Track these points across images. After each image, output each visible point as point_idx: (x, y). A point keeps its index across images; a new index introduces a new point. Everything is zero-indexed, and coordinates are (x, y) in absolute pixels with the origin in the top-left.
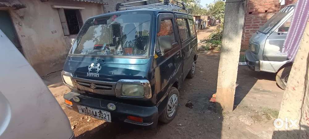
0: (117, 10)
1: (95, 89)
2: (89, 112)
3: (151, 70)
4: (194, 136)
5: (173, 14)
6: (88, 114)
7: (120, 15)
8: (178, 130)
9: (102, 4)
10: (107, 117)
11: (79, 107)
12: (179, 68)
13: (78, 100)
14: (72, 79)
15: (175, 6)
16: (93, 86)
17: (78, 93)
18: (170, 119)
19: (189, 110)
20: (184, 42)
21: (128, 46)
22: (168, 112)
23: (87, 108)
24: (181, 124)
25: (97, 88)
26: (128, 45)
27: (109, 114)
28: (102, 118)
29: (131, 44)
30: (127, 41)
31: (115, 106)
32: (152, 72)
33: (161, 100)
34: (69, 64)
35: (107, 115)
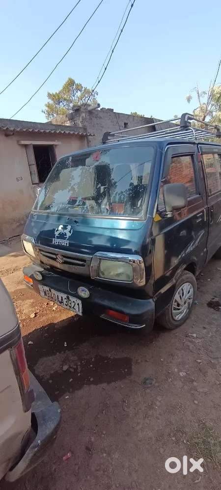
0: (104, 143)
1: (63, 263)
2: (53, 296)
3: (148, 240)
4: (218, 358)
5: (196, 145)
6: (51, 298)
7: (109, 150)
8: (189, 344)
9: (86, 136)
10: (76, 307)
11: (40, 287)
12: (198, 240)
13: (40, 277)
14: (34, 247)
15: (203, 131)
16: (60, 260)
17: (42, 267)
18: (176, 323)
19: (213, 313)
20: (214, 194)
21: (117, 200)
22: (174, 311)
23: (50, 290)
24: (195, 335)
25: (65, 262)
26: (118, 197)
27: (80, 302)
28: (70, 307)
29: (122, 197)
30: (117, 192)
31: (88, 291)
32: (148, 243)
33: (163, 290)
34: (33, 224)
35: (76, 304)
